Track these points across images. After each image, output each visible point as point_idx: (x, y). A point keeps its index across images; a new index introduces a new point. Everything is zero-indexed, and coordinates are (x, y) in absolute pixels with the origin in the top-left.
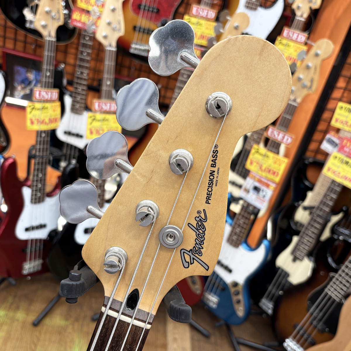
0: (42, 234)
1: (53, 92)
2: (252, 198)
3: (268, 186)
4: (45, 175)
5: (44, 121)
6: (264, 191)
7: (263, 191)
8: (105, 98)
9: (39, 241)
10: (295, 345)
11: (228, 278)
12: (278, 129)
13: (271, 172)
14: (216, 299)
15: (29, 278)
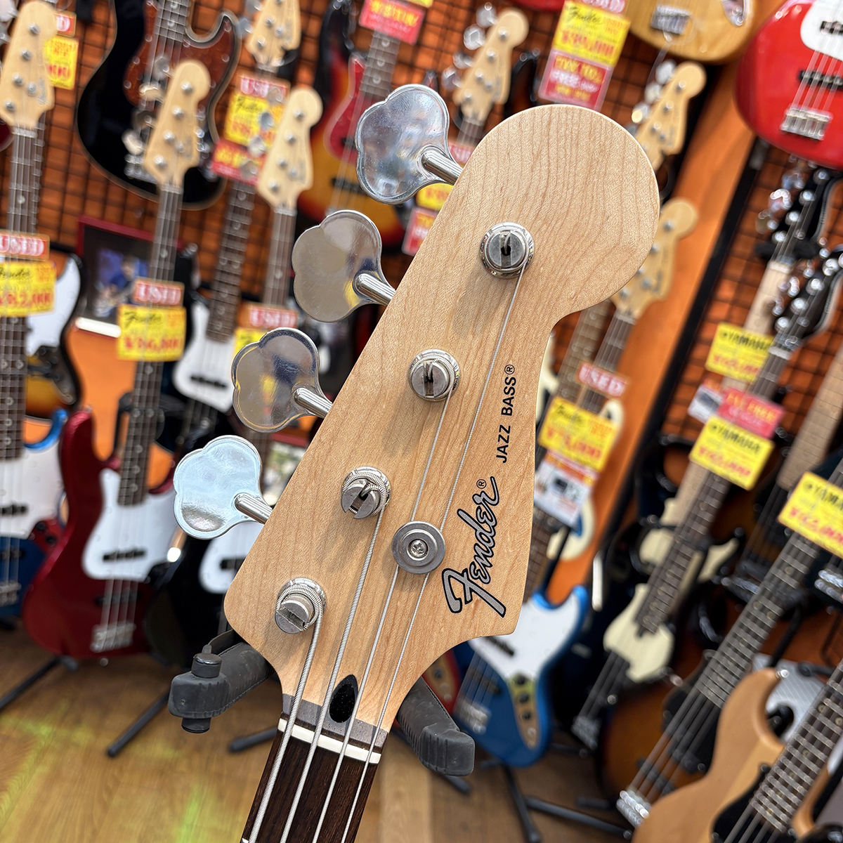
0: (135, 570)
1: (173, 290)
2: (553, 502)
3: (581, 477)
4: (147, 449)
5: (153, 344)
6: (574, 487)
7: (571, 487)
8: (272, 302)
9: (129, 584)
10: (639, 803)
11: (507, 668)
12: (597, 367)
13: (587, 449)
14: (483, 712)
15: (105, 661)
